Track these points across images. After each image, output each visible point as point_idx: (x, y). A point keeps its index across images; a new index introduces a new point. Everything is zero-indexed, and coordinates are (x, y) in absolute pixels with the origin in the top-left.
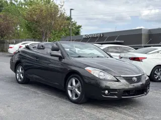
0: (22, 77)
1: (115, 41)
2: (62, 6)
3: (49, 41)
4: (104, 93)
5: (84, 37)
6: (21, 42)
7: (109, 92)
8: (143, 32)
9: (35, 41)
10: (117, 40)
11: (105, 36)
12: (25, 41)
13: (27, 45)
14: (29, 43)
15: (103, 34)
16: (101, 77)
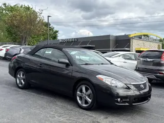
0: (23, 83)
1: (88, 45)
2: (41, 13)
3: (28, 45)
4: (117, 101)
5: (61, 41)
6: (2, 45)
7: (121, 99)
8: (111, 38)
9: (15, 44)
10: (89, 44)
11: (79, 41)
12: (6, 44)
13: (7, 48)
14: (9, 46)
15: (77, 39)
16: (113, 85)
